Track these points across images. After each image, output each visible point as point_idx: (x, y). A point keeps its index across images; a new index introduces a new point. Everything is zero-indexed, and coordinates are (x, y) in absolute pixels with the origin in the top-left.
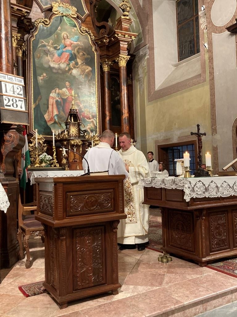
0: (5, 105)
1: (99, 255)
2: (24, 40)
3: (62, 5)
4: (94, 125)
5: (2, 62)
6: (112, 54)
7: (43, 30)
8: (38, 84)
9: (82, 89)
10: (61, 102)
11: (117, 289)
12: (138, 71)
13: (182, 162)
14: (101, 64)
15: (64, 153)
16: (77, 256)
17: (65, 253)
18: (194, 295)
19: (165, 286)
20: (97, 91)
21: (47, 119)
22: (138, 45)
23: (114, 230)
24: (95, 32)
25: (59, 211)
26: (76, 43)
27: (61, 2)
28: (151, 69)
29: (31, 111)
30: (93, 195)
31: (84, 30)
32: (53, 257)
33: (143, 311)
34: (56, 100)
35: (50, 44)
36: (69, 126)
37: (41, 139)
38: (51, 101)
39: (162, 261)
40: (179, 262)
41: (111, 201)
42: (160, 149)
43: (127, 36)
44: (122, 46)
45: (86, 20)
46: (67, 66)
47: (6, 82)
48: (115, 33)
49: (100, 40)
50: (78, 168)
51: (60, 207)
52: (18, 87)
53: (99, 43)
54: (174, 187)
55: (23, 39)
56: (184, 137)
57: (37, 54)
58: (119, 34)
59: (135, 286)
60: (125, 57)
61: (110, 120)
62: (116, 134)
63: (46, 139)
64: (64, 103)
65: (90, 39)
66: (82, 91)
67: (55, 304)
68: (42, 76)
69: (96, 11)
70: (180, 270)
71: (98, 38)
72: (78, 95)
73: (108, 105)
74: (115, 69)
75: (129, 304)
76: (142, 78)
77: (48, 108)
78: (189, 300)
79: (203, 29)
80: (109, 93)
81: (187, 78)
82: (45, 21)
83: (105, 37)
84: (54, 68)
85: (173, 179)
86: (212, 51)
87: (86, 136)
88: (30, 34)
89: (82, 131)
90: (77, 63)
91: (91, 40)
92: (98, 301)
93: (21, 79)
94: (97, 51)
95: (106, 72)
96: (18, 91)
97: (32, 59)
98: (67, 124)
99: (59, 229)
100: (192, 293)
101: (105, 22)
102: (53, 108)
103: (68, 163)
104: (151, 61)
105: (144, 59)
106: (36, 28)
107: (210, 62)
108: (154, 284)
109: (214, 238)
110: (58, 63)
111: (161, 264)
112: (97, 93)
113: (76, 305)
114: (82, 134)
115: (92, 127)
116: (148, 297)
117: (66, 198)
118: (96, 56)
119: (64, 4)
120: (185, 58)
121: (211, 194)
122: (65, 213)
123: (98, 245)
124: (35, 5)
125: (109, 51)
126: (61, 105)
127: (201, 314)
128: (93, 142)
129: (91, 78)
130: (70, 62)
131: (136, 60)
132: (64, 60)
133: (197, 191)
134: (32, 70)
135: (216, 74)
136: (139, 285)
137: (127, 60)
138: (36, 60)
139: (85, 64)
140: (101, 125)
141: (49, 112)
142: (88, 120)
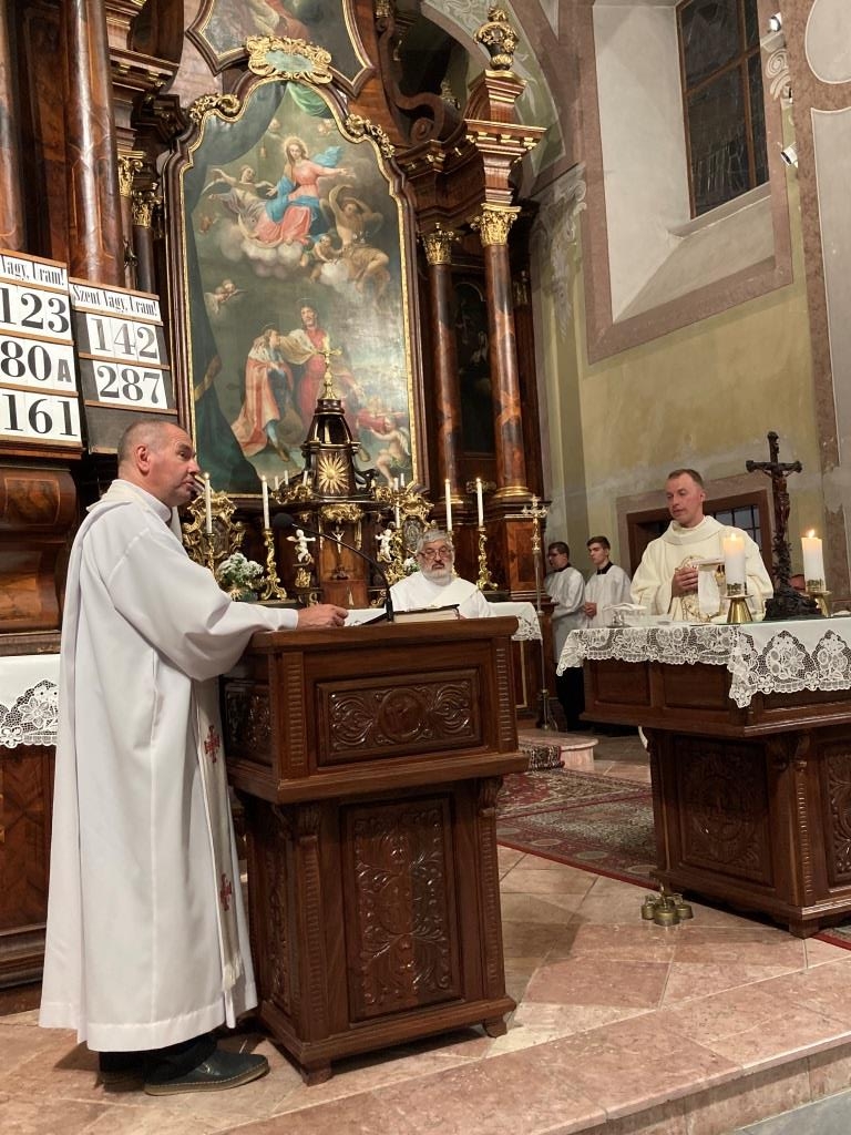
0: (99, 390)
1: (433, 898)
2: (155, 171)
3: (281, 45)
4: (402, 451)
5: (87, 247)
6: (458, 202)
7: (219, 132)
9: (357, 331)
10: (286, 377)
11: (502, 1016)
12: (549, 257)
13: (719, 570)
14: (420, 238)
15: (304, 551)
16: (361, 902)
17: (318, 891)
18: (777, 1038)
19: (669, 1004)
20: (407, 334)
21: (242, 437)
22: (547, 166)
23: (485, 811)
24: (396, 130)
25: (293, 747)
26: (331, 171)
27: (276, 34)
28: (595, 249)
29: (187, 413)
30: (406, 689)
31: (358, 127)
32: (276, 908)
33: (597, 1093)
34: (270, 370)
35: (242, 182)
36: (317, 459)
37: (222, 506)
38: (253, 375)
39: (657, 920)
40: (719, 921)
41: (471, 709)
42: (635, 526)
43: (508, 137)
44: (492, 173)
45: (366, 91)
46: (303, 252)
47: (102, 314)
48: (464, 129)
49: (414, 158)
50: (351, 602)
51: (297, 731)
52: (142, 331)
53: (409, 168)
54: (692, 657)
55: (154, 167)
56: (721, 482)
57: (200, 216)
58: (480, 133)
59: (565, 1007)
60: (503, 210)
61: (456, 433)
62: (478, 480)
63: (239, 504)
64: (296, 381)
65: (379, 155)
66: (357, 337)
67: (289, 1067)
68: (220, 289)
69: (396, 59)
70: (724, 950)
71: (406, 151)
72: (344, 350)
73: (449, 384)
74: (469, 255)
75: (547, 1069)
76: (564, 279)
77: (243, 398)
78: (761, 1054)
79: (776, 96)
80: (450, 340)
81: (724, 274)
82: (224, 101)
83: (430, 144)
84: (259, 261)
85: (689, 629)
86: (811, 174)
87: (375, 489)
88: (176, 151)
89: (360, 474)
90: (336, 243)
91: (384, 159)
92: (435, 1058)
93: (151, 302)
94: (406, 197)
95: (439, 268)
96: (142, 343)
97: (184, 234)
98: (309, 451)
99: (293, 808)
100: (769, 1029)
101: (430, 95)
102: (259, 399)
103: (318, 585)
104: (595, 223)
105: (571, 213)
106: (197, 127)
107: (805, 211)
108: (630, 998)
109: (841, 835)
110: (273, 244)
111: (654, 928)
112: (408, 341)
113: (360, 1071)
114: (360, 483)
115: (394, 459)
116: (611, 1046)
117: (314, 701)
118: (400, 212)
119: (289, 40)
120: (715, 204)
121: (825, 677)
122: (313, 754)
123: (434, 865)
124: (189, 50)
125: (445, 193)
126: (287, 387)
127: (803, 1106)
128: (401, 509)
129: (387, 290)
130: (314, 239)
131: (541, 222)
132: (294, 233)
133: (775, 669)
134: (186, 271)
135: (831, 251)
136: (578, 1003)
137: (509, 220)
138: (198, 237)
139: (366, 242)
140: (426, 450)
141: (249, 413)
142: (379, 436)
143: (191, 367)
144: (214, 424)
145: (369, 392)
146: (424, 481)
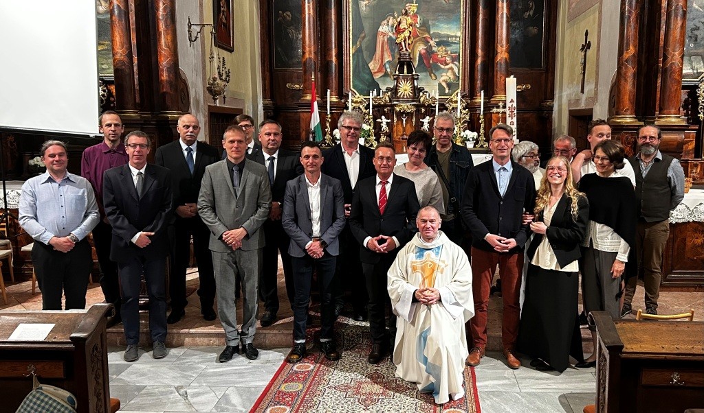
4: (454, 74)
8: (360, 13)
21: (373, 70)
29: (348, 59)
34: (388, 36)
38: (380, 38)
42: (571, 117)
61: (484, 63)
77: (375, 50)
80: (484, 15)
87: (421, 97)
89: (417, 89)
102: (382, 51)
114: (418, 93)
115: (450, 78)
140: (467, 73)
141: (377, 58)
142: (442, 66)
143: (351, 37)
144: (361, 64)
145: (438, 44)
146: (464, 89)
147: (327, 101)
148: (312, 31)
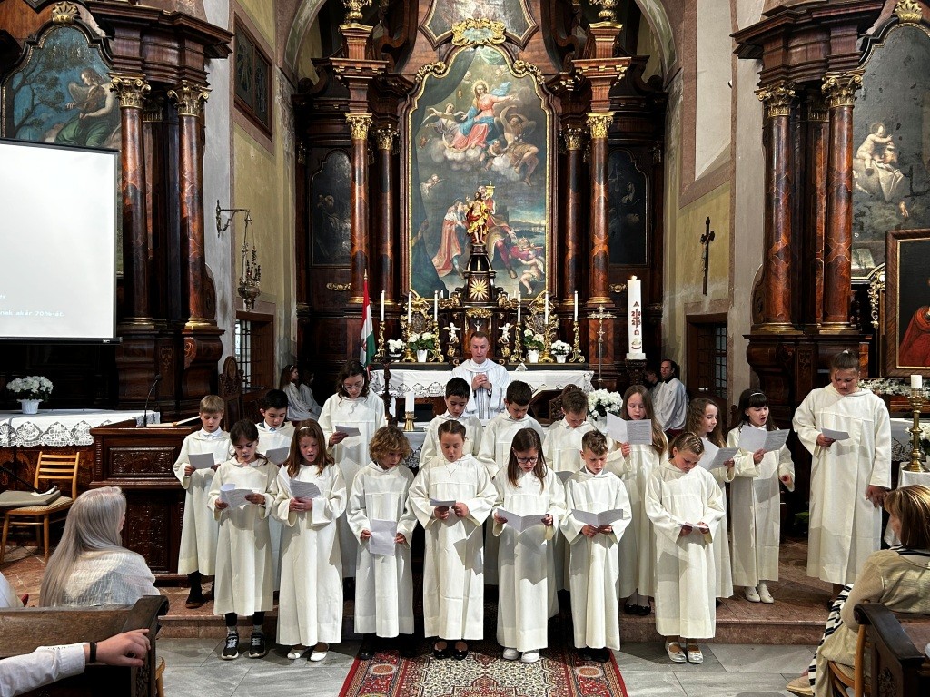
3: (474, 25)
4: (539, 271)
7: (434, 86)
8: (421, 197)
9: (514, 198)
12: (670, 131)
14: (562, 133)
21: (438, 266)
22: (670, 68)
24: (551, 64)
26: (504, 98)
31: (521, 68)
34: (457, 226)
35: (447, 113)
36: (471, 280)
37: (422, 306)
38: (446, 228)
42: (688, 324)
43: (605, 66)
44: (597, 91)
45: (531, 41)
53: (553, 90)
56: (717, 303)
58: (584, 67)
60: (603, 115)
61: (577, 258)
65: (535, 83)
68: (430, 180)
76: (674, 149)
77: (440, 242)
82: (435, 67)
84: (454, 161)
87: (500, 299)
88: (407, 102)
89: (493, 289)
90: (504, 143)
91: (539, 86)
95: (572, 154)
97: (410, 149)
102: (449, 243)
105: (678, 103)
106: (420, 85)
110: (464, 149)
112: (547, 203)
115: (534, 276)
118: (548, 119)
119: (479, 20)
124: (421, 39)
129: (536, 171)
130: (489, 143)
132: (476, 140)
134: (410, 172)
135: (739, 158)
137: (608, 121)
138: (418, 150)
139: (524, 141)
140: (555, 270)
141: (443, 253)
142: (524, 262)
143: (410, 227)
145: (519, 235)
146: (551, 290)
147: (380, 306)
148: (363, 218)
